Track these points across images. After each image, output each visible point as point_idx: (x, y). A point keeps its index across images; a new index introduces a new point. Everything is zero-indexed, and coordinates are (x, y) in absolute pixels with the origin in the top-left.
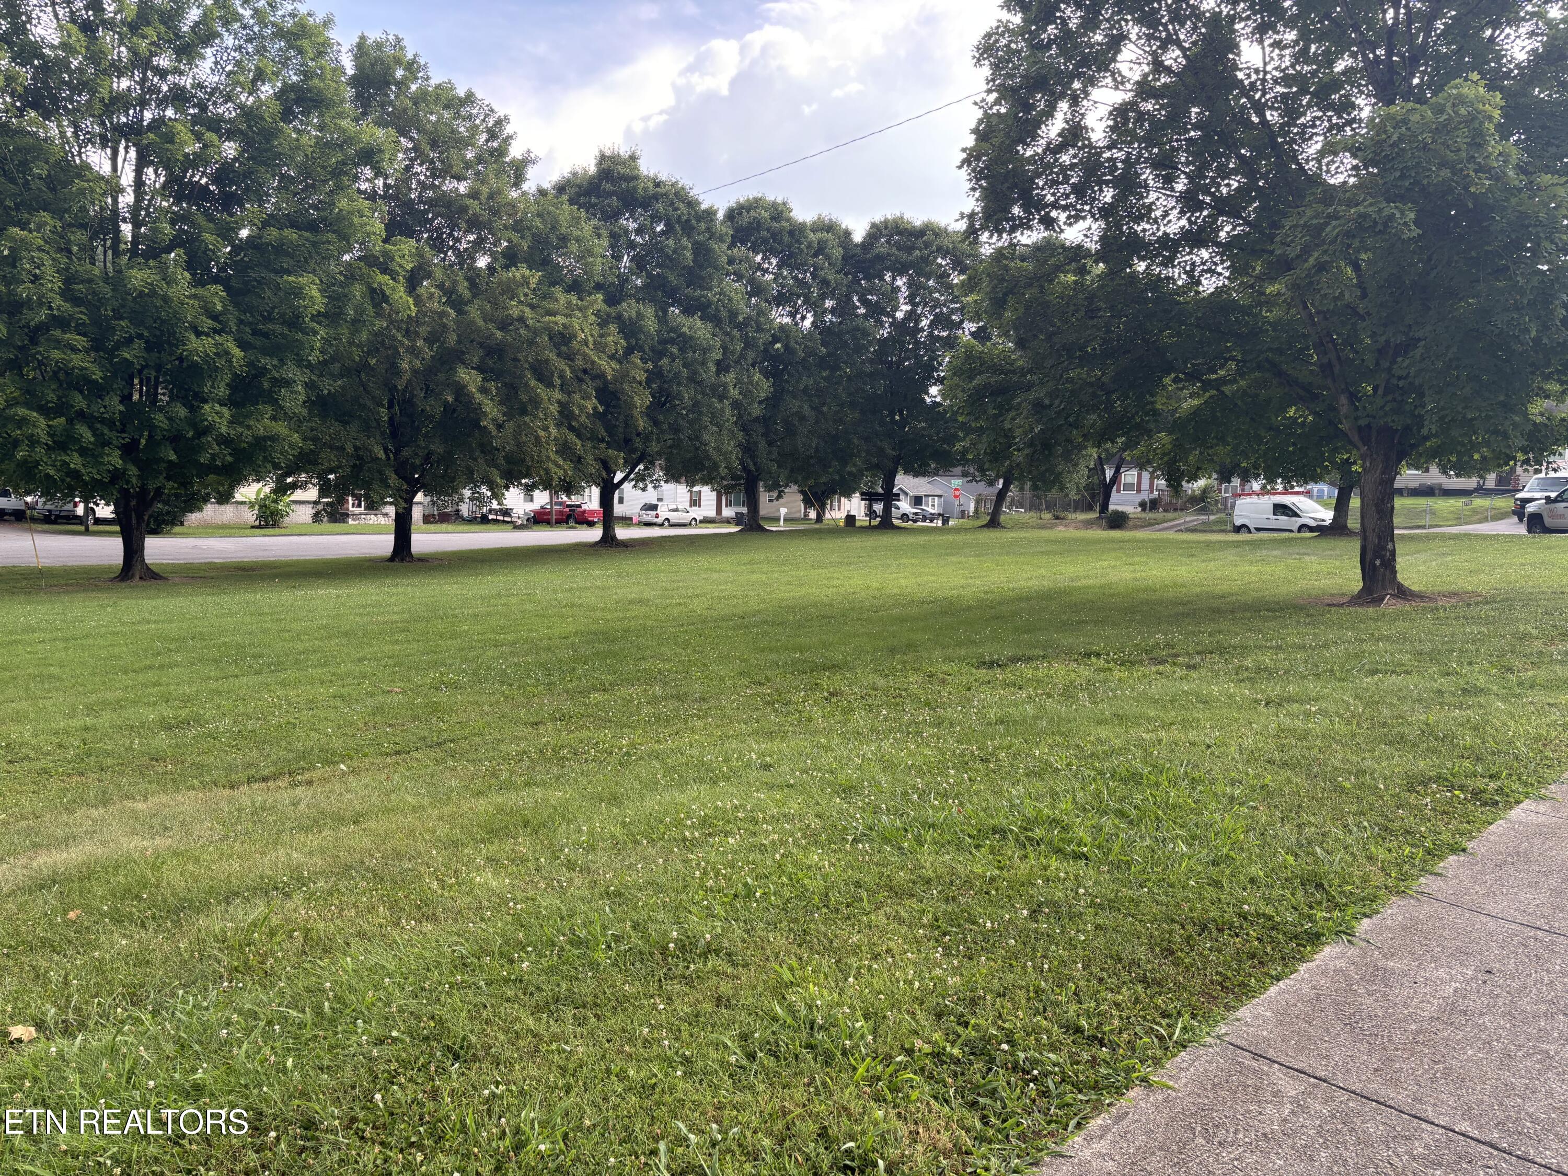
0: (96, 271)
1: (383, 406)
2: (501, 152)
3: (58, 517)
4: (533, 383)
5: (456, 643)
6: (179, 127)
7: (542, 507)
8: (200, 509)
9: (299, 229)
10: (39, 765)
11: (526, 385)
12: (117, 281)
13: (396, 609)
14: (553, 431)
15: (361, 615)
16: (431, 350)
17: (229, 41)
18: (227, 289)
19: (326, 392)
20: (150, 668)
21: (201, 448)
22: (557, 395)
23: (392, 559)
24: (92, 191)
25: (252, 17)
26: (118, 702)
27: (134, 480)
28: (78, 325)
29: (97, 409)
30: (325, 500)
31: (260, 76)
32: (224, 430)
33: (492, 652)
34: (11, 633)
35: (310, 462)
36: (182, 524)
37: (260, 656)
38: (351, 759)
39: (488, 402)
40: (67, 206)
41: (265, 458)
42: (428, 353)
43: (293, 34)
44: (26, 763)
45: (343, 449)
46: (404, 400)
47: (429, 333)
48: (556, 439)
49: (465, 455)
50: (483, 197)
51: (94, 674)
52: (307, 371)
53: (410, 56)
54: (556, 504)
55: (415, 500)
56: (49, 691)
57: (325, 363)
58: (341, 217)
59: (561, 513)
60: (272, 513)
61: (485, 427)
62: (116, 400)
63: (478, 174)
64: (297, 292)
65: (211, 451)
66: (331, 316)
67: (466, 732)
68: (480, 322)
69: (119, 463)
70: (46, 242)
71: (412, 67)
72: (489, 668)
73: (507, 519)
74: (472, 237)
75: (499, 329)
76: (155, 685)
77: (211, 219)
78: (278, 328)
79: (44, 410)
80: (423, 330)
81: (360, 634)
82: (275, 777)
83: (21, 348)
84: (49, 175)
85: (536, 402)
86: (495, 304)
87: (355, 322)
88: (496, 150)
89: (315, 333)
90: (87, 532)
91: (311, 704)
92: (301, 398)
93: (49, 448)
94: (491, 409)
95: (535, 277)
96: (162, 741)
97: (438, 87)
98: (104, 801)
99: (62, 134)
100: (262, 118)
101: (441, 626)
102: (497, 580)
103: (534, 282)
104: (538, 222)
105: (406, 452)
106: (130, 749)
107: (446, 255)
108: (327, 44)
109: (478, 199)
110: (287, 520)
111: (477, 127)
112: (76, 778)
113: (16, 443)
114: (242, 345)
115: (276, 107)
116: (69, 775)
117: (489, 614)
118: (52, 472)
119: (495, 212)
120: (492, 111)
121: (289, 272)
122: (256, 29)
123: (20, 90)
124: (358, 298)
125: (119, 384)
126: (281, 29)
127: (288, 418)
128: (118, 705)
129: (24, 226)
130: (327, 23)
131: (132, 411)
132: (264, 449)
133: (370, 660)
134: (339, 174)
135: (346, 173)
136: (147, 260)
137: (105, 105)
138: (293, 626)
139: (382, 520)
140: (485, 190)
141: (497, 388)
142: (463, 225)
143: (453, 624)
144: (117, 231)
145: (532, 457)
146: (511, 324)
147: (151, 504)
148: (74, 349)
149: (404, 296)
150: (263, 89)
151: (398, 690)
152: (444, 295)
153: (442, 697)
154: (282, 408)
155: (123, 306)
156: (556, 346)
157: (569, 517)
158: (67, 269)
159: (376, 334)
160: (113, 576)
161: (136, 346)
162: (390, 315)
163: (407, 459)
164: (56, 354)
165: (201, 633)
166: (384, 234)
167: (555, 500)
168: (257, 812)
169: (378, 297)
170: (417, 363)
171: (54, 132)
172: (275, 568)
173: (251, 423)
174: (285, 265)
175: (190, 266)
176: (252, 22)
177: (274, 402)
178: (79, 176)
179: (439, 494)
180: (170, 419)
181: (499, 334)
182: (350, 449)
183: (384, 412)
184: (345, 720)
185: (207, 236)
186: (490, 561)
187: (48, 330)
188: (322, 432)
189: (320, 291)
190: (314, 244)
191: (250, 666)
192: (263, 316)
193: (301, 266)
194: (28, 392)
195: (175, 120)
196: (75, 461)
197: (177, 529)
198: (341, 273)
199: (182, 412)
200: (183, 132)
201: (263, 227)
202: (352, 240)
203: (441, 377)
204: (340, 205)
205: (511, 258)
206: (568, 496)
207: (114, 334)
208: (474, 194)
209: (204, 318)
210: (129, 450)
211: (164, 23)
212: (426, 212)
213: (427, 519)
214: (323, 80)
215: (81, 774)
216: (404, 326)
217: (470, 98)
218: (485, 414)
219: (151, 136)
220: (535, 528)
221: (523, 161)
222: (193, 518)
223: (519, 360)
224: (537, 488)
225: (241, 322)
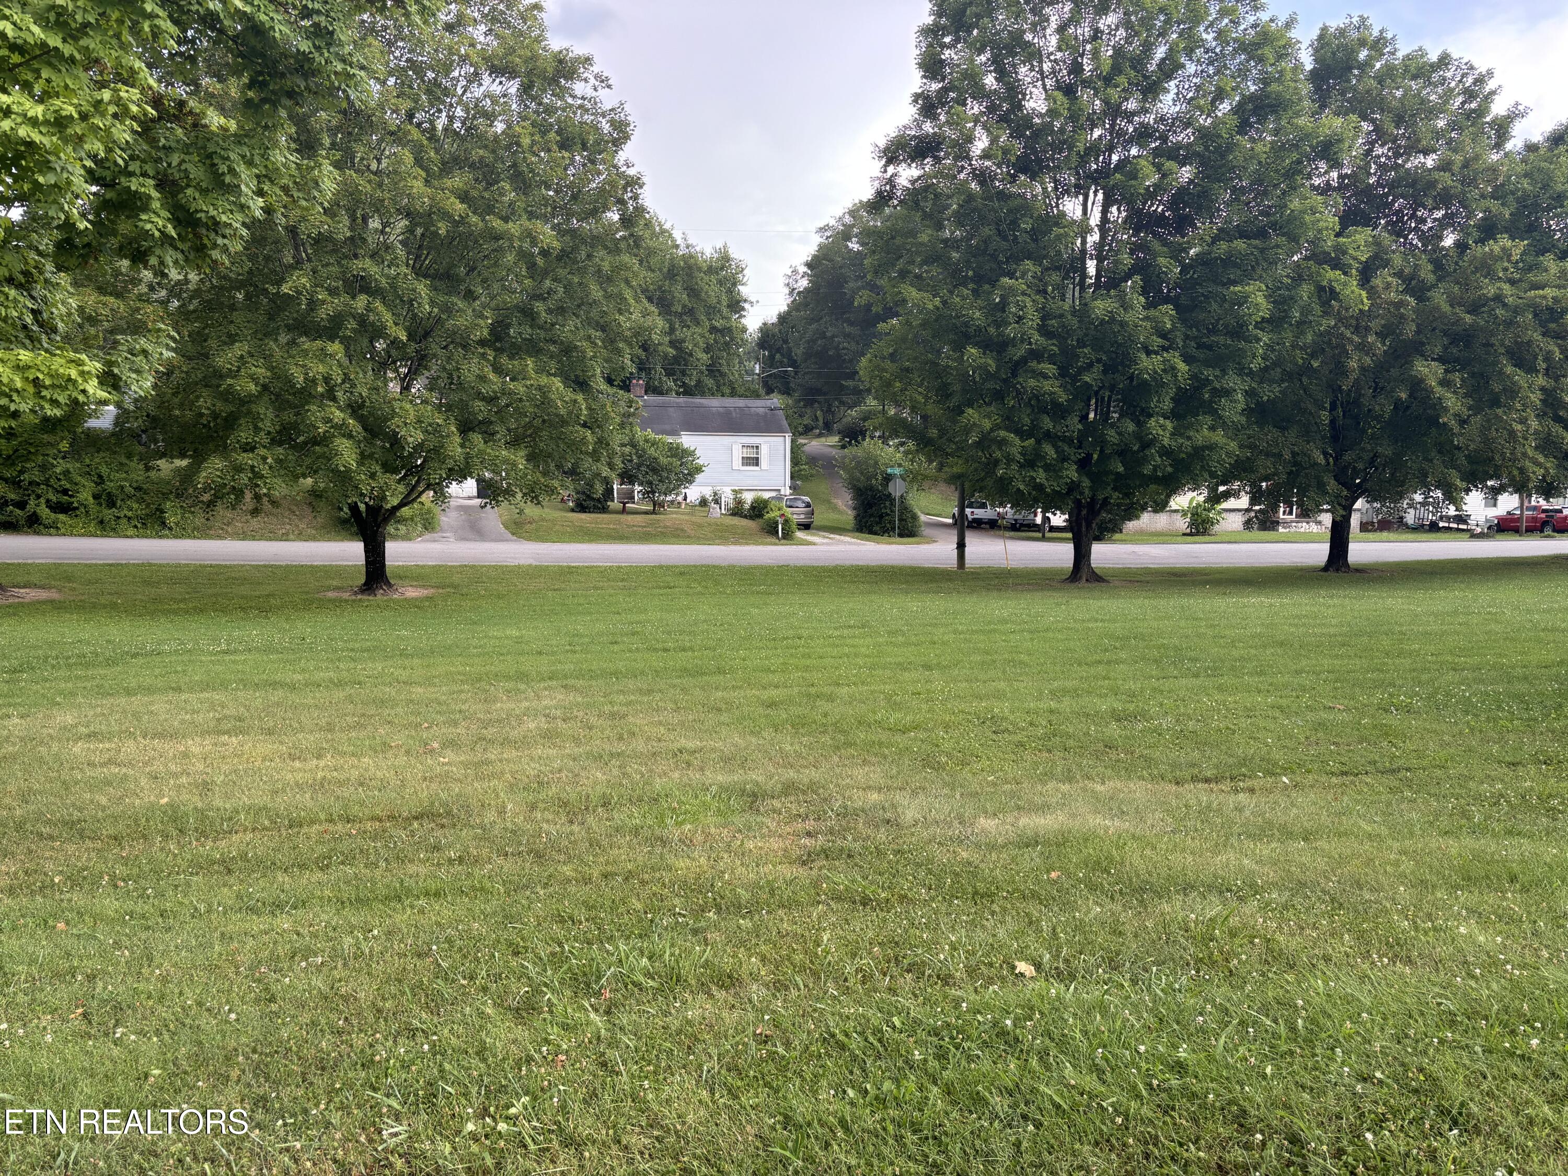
0: (1066, 307)
1: (1325, 409)
2: (1482, 111)
3: (1022, 525)
4: (1509, 369)
5: (1407, 662)
6: (1143, 162)
7: (1509, 513)
8: (1138, 517)
9: (1248, 238)
10: (1018, 737)
11: (1501, 373)
12: (1082, 313)
13: (1334, 621)
14: (1534, 424)
15: (1296, 625)
16: (1384, 344)
17: (1191, 68)
18: (1177, 307)
19: (1265, 398)
20: (1100, 662)
21: (1145, 460)
22: (1541, 381)
23: (1326, 569)
24: (1067, 235)
25: (1215, 39)
26: (1075, 690)
27: (1087, 491)
28: (1050, 356)
29: (1059, 429)
30: (1257, 508)
31: (1220, 95)
32: (1166, 442)
33: (1450, 676)
34: (990, 623)
35: (1245, 470)
36: (1121, 531)
37: (1197, 660)
38: (1293, 772)
39: (1449, 395)
40: (1045, 252)
41: (1202, 467)
42: (1380, 348)
43: (1255, 44)
44: (1006, 735)
45: (1280, 455)
46: (1348, 402)
47: (1383, 326)
48: (1536, 432)
49: (1418, 457)
50: (1456, 168)
51: (1055, 664)
52: (1248, 379)
53: (1375, 33)
54: (1528, 509)
55: (1355, 507)
56: (1021, 675)
57: (1266, 369)
58: (1292, 219)
59: (1534, 519)
60: (1203, 521)
61: (1445, 424)
62: (1076, 419)
63: (1449, 142)
64: (1242, 300)
65: (1155, 462)
66: (1274, 322)
67: (1425, 763)
68: (1446, 308)
69: (1075, 476)
70: (1028, 286)
71: (1379, 45)
72: (1448, 694)
73: (1461, 526)
74: (1439, 214)
75: (1468, 313)
76: (1104, 678)
77: (1165, 243)
78: (1221, 339)
79: (1019, 432)
80: (1375, 325)
81: (1296, 645)
82: (1217, 780)
83: (1005, 381)
84: (1033, 229)
85: (1512, 392)
86: (1465, 285)
87: (1300, 323)
88: (1474, 111)
89: (1258, 340)
90: (1044, 539)
91: (1249, 712)
92: (1241, 406)
93: (1022, 466)
94: (1453, 402)
95: (1517, 248)
96: (1114, 730)
97: (1408, 57)
98: (1069, 778)
99: (1045, 189)
100: (1220, 136)
101: (1386, 642)
102: (1451, 595)
103: (1516, 255)
104: (1526, 184)
105: (1348, 457)
106: (1087, 734)
107: (1406, 238)
108: (1289, 44)
109: (1450, 170)
110: (1216, 528)
111: (1452, 90)
112: (1045, 754)
113: (996, 462)
114: (1187, 359)
115: (1233, 121)
116: (1040, 751)
117: (1444, 633)
118: (1022, 487)
119: (1469, 182)
120: (1472, 68)
121: (1234, 283)
122: (1218, 50)
123: (1013, 159)
124: (1305, 298)
125: (1080, 405)
126: (1243, 43)
127: (1224, 426)
128: (1075, 693)
129: (1011, 275)
130: (1288, 25)
131: (1089, 428)
132: (1202, 459)
133: (1308, 672)
134: (1293, 174)
135: (1300, 172)
136: (1109, 291)
137: (1081, 157)
138: (1227, 632)
139: (1314, 528)
140: (1458, 158)
141: (1463, 380)
142: (1430, 202)
143: (1401, 641)
144: (1084, 268)
145: (1503, 454)
146: (1484, 305)
147: (1099, 512)
148: (1046, 377)
149: (1357, 290)
150: (1221, 107)
151: (1342, 707)
152: (1404, 281)
153: (1393, 720)
154: (1220, 418)
155: (1086, 335)
156: (1543, 324)
157: (1545, 523)
158: (1043, 308)
159: (1321, 334)
160: (1064, 577)
161: (1095, 370)
162: (1339, 312)
163: (1350, 464)
164: (1032, 383)
165: (1141, 634)
166: (1337, 228)
167: (1526, 504)
168: (1204, 812)
169: (1327, 295)
170: (1368, 360)
171: (1039, 189)
172: (1206, 574)
173: (1191, 434)
174: (1232, 276)
175: (1144, 292)
176: (1214, 44)
177: (1214, 412)
178: (1057, 224)
179: (1382, 499)
180: (1120, 434)
181: (1468, 318)
182: (1287, 456)
183: (1325, 416)
184: (1285, 732)
185: (1162, 261)
186: (1441, 574)
187: (1026, 363)
188: (1259, 439)
189: (1265, 297)
190: (1262, 251)
191: (1188, 669)
192: (1208, 329)
193: (1248, 275)
194: (1008, 418)
195: (1139, 156)
196: (1040, 476)
197: (1117, 536)
198: (1287, 276)
199: (1131, 427)
200: (1146, 167)
201: (1213, 243)
202: (1302, 240)
203: (1394, 372)
204: (1292, 207)
205: (1488, 230)
206: (1547, 499)
207: (1078, 361)
208: (1444, 166)
209: (1154, 337)
210: (1084, 464)
211: (1133, 67)
212: (1386, 195)
213: (1365, 527)
214: (1282, 83)
215: (1049, 751)
216: (1354, 322)
217: (1444, 60)
218: (1446, 409)
219: (1118, 176)
220: (1498, 537)
221: (1509, 117)
222: (1130, 525)
223: (1492, 345)
224: (1505, 491)
225: (1187, 337)
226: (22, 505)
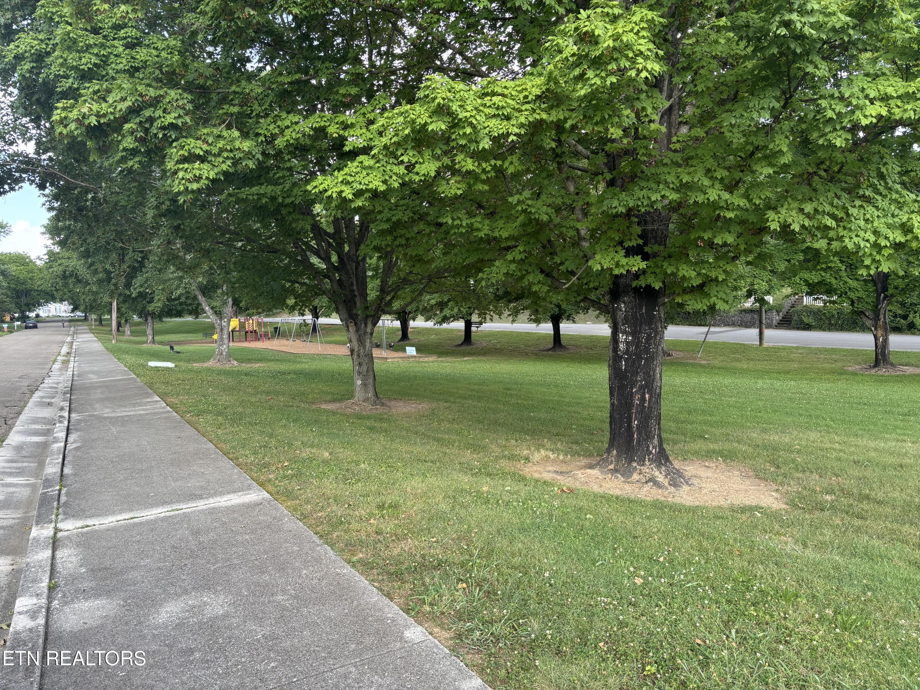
226: (905, 317)
